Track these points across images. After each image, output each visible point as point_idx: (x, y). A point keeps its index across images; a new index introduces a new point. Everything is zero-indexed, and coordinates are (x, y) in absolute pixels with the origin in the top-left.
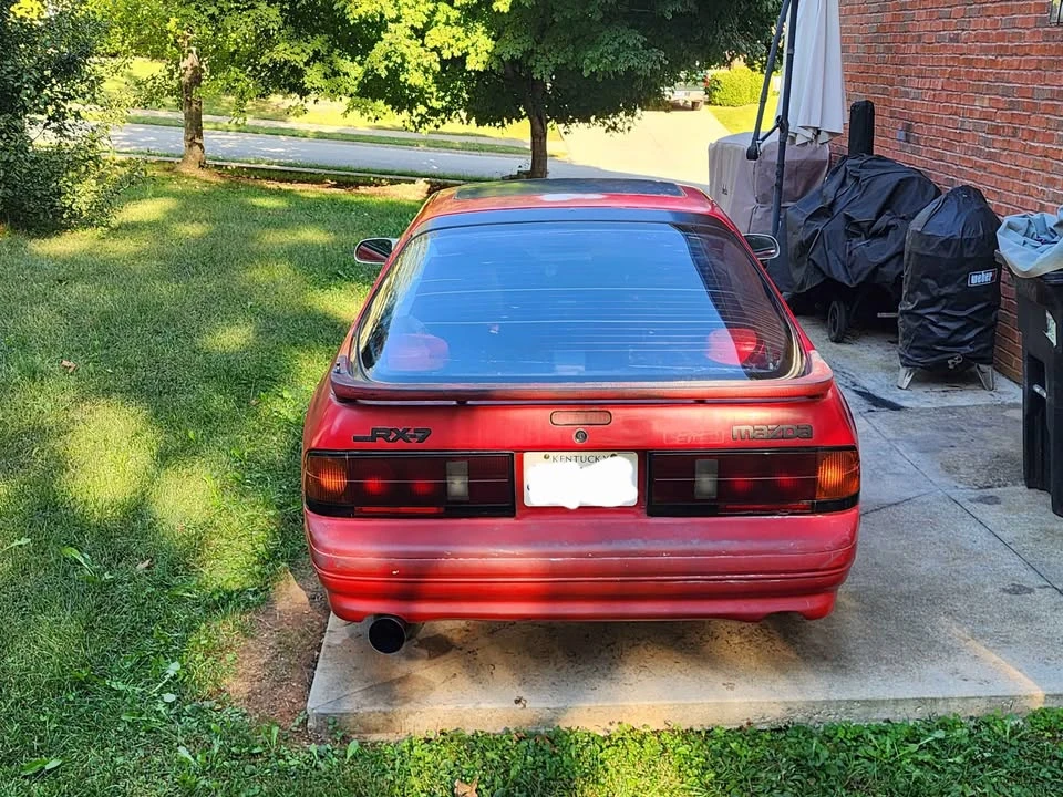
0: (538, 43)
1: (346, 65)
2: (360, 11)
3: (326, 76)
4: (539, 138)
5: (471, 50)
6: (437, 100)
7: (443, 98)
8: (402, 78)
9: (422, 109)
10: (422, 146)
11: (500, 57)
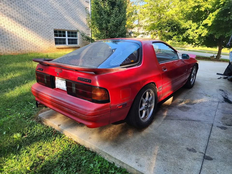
0: (217, 32)
1: (181, 36)
2: (182, 27)
3: (177, 38)
4: (220, 50)
5: (203, 33)
6: (197, 42)
7: (198, 42)
8: (189, 38)
9: (194, 43)
10: (207, 53)
11: (208, 34)
